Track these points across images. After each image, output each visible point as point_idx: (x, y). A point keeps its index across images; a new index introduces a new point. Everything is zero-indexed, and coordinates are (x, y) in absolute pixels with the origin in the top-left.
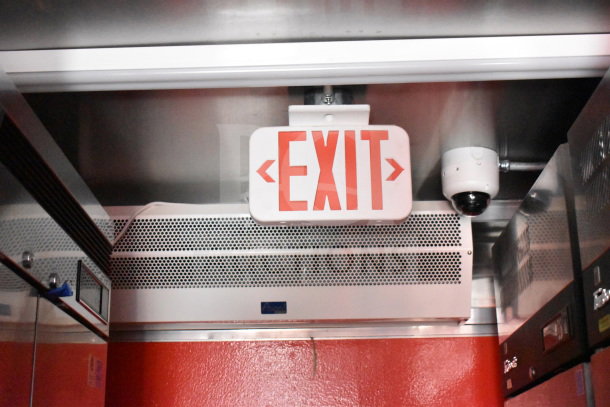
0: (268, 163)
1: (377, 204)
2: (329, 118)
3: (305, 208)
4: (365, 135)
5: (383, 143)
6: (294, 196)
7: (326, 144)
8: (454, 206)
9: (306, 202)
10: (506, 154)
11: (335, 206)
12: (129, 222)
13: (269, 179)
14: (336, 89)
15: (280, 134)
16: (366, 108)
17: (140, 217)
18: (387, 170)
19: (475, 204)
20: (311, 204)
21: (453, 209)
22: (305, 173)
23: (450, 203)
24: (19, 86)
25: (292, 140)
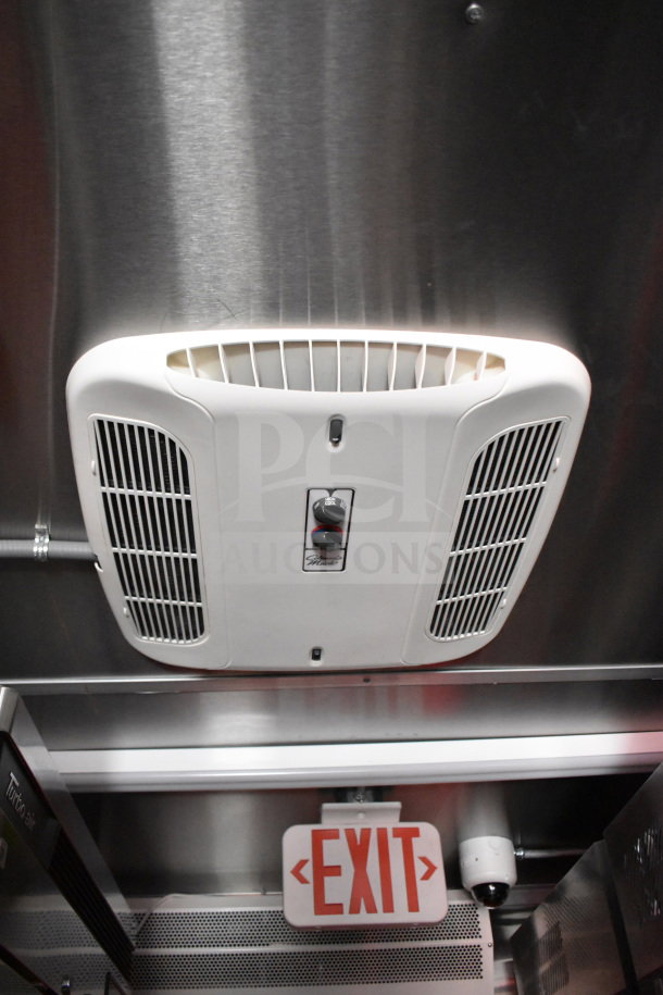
0: (302, 863)
1: (413, 906)
2: (361, 816)
3: (341, 912)
4: (397, 833)
5: (414, 840)
6: (330, 898)
7: (359, 843)
8: (475, 897)
9: (341, 905)
10: (519, 842)
11: (371, 909)
12: (147, 916)
13: (303, 880)
14: (368, 788)
15: (315, 833)
16: (397, 805)
17: (157, 911)
18: (421, 868)
19: (495, 895)
20: (346, 908)
21: (471, 898)
22: (339, 874)
23: (469, 893)
24: (68, 786)
25: (326, 838)
